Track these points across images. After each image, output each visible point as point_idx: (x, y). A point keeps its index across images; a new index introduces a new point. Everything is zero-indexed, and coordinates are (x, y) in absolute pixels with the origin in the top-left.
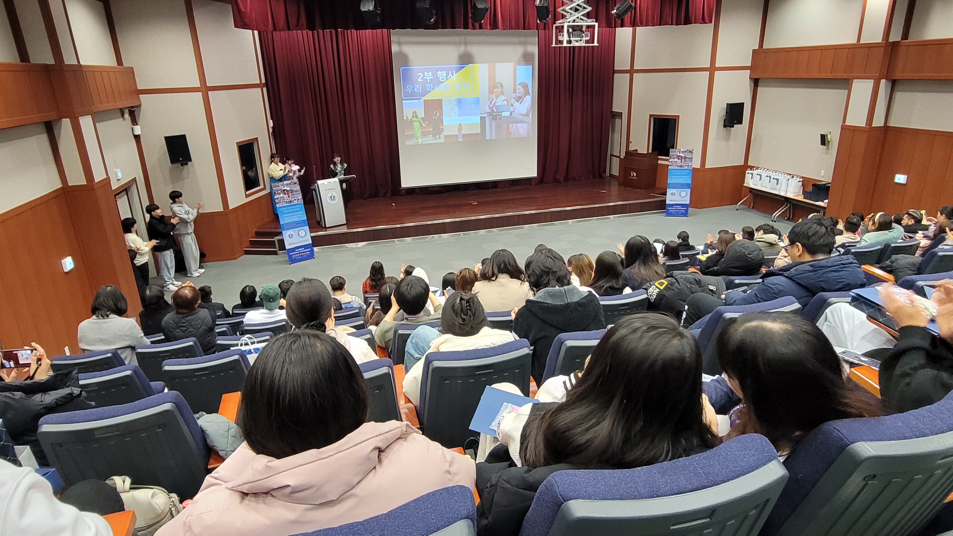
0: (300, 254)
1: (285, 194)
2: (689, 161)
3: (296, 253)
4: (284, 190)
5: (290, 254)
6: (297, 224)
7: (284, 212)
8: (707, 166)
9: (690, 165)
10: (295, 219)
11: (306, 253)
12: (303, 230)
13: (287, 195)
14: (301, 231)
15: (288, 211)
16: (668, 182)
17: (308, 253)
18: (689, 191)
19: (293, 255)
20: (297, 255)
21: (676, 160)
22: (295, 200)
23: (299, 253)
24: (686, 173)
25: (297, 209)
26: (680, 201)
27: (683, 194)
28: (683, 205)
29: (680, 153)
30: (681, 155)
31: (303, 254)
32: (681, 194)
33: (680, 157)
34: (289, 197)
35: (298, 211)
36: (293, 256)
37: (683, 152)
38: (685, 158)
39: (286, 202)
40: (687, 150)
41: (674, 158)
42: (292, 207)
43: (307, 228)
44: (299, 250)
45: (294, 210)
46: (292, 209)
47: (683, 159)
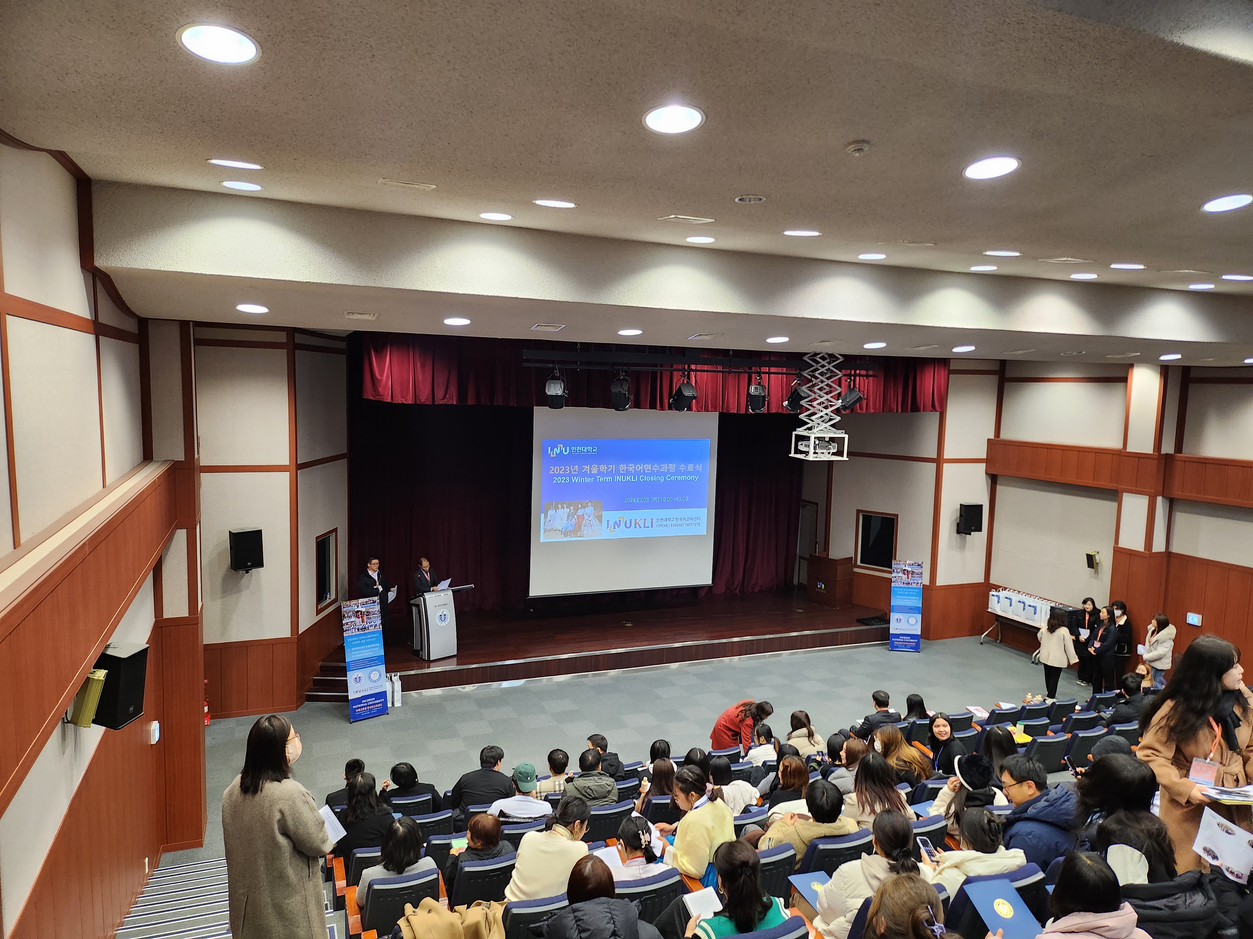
0: (368, 708)
1: (358, 618)
2: (917, 577)
3: (362, 705)
4: (358, 611)
7: (353, 643)
8: (938, 583)
9: (920, 582)
10: (367, 654)
11: (377, 706)
13: (360, 619)
14: (374, 673)
15: (359, 642)
16: (891, 605)
18: (919, 617)
19: (358, 708)
20: (363, 709)
21: (900, 575)
22: (371, 626)
23: (368, 706)
24: (915, 593)
25: (372, 640)
26: (908, 629)
27: (912, 620)
28: (912, 636)
29: (905, 566)
30: (907, 568)
31: (373, 707)
32: (910, 620)
33: (906, 572)
34: (363, 622)
35: (373, 643)
36: (356, 711)
37: (909, 565)
38: (913, 573)
39: (358, 629)
40: (915, 563)
41: (898, 573)
42: (364, 637)
43: (383, 668)
44: (368, 700)
45: (367, 640)
46: (364, 639)
47: (910, 575)
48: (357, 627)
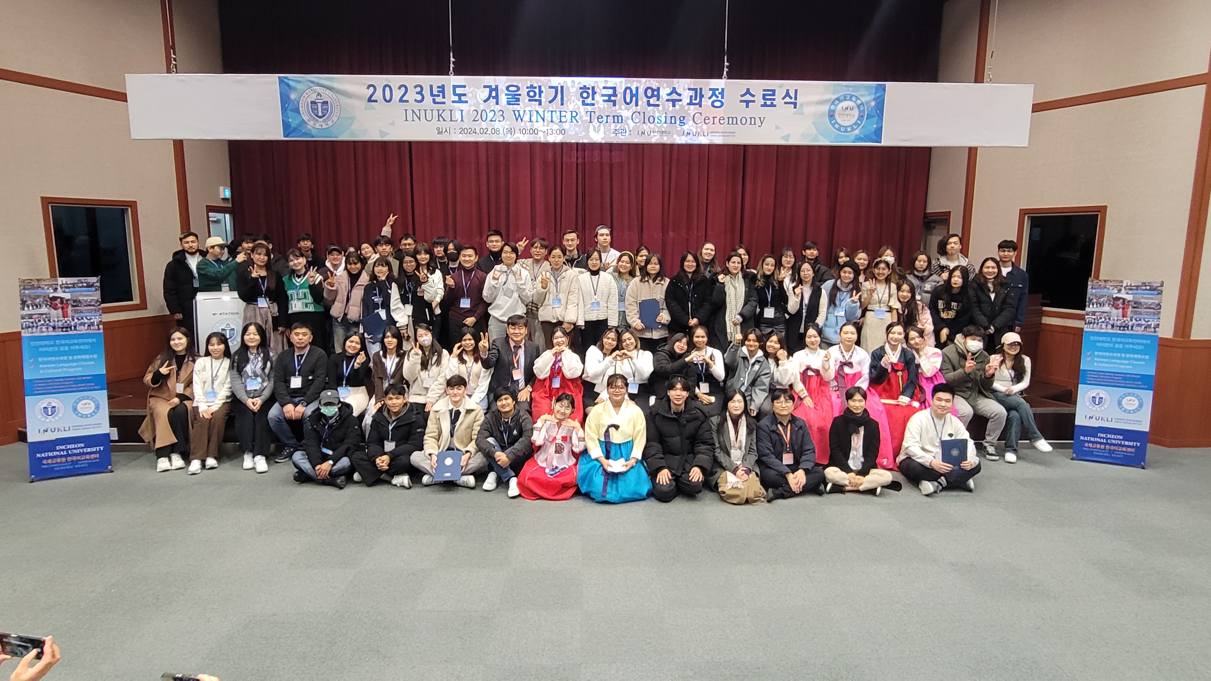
0: (69, 459)
1: (55, 309)
2: (1148, 314)
3: (56, 453)
4: (55, 298)
5: (38, 455)
6: (76, 382)
7: (41, 349)
8: (1195, 335)
9: (1151, 325)
10: (72, 370)
11: (88, 457)
12: (92, 399)
13: (60, 311)
14: (84, 402)
15: (56, 349)
16: (1081, 368)
17: (93, 456)
18: (1148, 396)
19: (48, 458)
20: (59, 460)
21: (1106, 308)
22: (83, 324)
23: (68, 455)
24: (1140, 347)
25: (82, 347)
26: (1118, 420)
27: (1130, 402)
28: (1128, 434)
29: (1119, 291)
30: (1123, 295)
31: (79, 458)
32: (1124, 402)
33: (1120, 302)
34: (65, 315)
35: (85, 352)
36: (45, 462)
37: (1129, 288)
38: (1137, 305)
39: (54, 328)
40: (1144, 284)
41: (1101, 304)
42: (68, 342)
43: (102, 396)
44: (69, 447)
45: (72, 348)
46: (66, 345)
47: (1130, 309)
48: (52, 324)
